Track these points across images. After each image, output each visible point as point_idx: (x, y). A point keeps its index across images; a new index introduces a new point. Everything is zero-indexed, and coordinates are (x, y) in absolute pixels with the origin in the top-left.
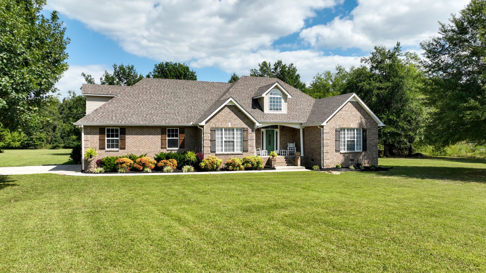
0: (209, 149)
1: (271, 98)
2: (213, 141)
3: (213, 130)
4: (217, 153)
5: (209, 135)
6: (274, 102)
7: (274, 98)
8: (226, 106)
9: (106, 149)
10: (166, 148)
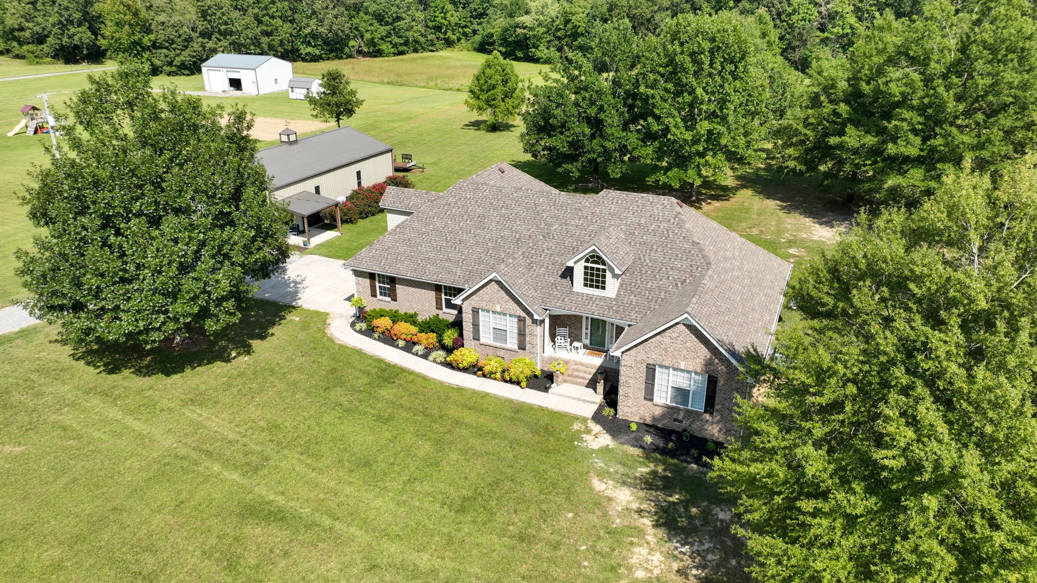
0: (471, 335)
1: (586, 268)
2: (476, 325)
3: (475, 311)
4: (482, 340)
5: (471, 316)
6: (592, 275)
7: (592, 269)
8: (491, 281)
9: (379, 297)
10: (442, 309)
